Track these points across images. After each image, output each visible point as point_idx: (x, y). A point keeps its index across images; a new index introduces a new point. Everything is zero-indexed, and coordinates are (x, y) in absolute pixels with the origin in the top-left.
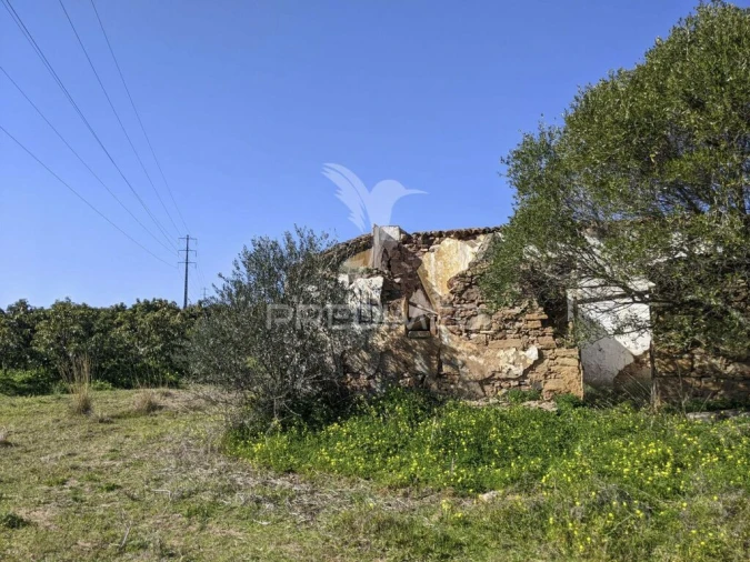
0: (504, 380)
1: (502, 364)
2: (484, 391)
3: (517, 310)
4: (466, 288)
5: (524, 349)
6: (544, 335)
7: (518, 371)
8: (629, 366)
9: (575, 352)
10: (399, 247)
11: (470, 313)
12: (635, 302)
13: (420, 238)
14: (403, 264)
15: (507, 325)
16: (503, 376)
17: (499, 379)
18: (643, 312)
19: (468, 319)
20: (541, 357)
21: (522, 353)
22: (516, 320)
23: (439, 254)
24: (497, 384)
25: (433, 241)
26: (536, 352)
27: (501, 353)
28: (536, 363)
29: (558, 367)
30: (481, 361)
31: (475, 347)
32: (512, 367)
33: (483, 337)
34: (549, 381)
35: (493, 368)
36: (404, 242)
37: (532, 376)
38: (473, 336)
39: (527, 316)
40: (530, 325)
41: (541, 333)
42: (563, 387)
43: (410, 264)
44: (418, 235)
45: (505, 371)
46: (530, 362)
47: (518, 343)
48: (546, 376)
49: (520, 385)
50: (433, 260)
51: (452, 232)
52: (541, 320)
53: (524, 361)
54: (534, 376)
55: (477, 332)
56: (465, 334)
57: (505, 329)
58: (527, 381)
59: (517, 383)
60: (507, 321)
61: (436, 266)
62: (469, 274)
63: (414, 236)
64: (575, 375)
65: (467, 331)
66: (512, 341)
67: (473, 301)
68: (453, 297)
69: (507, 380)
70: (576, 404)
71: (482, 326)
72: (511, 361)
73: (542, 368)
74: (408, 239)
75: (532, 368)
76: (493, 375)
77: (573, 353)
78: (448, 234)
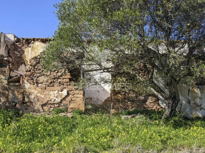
0: (52, 104)
1: (52, 97)
2: (43, 109)
3: (59, 74)
4: (37, 63)
5: (61, 91)
6: (70, 85)
7: (58, 100)
8: (109, 98)
9: (82, 92)
10: (14, 44)
11: (39, 75)
12: (104, 72)
13: (24, 41)
14: (15, 52)
15: (55, 81)
16: (52, 102)
17: (50, 104)
18: (107, 76)
19: (38, 77)
20: (68, 94)
21: (60, 92)
22: (59, 78)
23: (33, 49)
24: (49, 106)
25: (30, 42)
26: (66, 92)
27: (51, 93)
28: (66, 97)
29: (75, 98)
30: (43, 96)
31: (40, 90)
32: (56, 98)
33: (44, 86)
34: (71, 104)
35: (48, 99)
36: (17, 42)
37: (64, 102)
38: (40, 85)
39: (63, 77)
40: (64, 80)
41: (69, 84)
42: (76, 107)
43: (19, 52)
44: (23, 39)
45: (53, 100)
46: (63, 96)
47: (59, 88)
48: (70, 102)
49: (59, 106)
50: (30, 51)
51: (39, 39)
52: (69, 78)
53: (61, 96)
54: (65, 102)
55: (42, 83)
56: (36, 84)
57: (54, 82)
58: (62, 104)
59: (58, 105)
60: (54, 78)
61: (31, 54)
62: (39, 57)
63: (21, 39)
64: (81, 101)
65: (37, 83)
66: (57, 87)
67: (40, 69)
68: (31, 67)
69: (54, 104)
70: (81, 113)
71: (44, 81)
72: (56, 96)
73: (68, 99)
74: (18, 40)
75: (64, 99)
76: (48, 102)
77: (81, 92)
78: (38, 40)
